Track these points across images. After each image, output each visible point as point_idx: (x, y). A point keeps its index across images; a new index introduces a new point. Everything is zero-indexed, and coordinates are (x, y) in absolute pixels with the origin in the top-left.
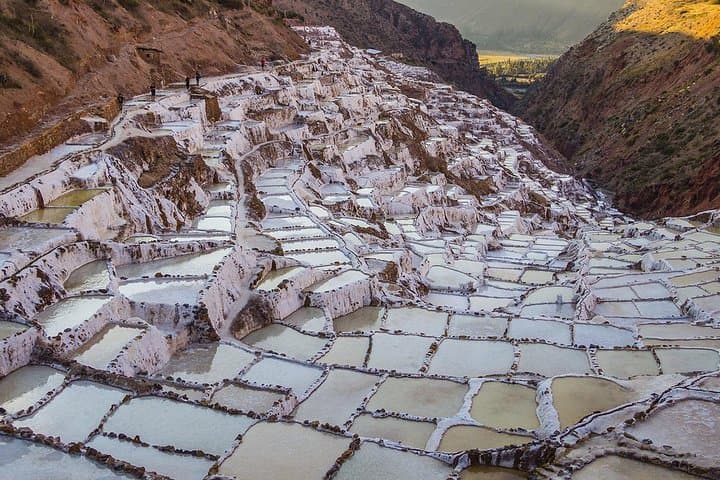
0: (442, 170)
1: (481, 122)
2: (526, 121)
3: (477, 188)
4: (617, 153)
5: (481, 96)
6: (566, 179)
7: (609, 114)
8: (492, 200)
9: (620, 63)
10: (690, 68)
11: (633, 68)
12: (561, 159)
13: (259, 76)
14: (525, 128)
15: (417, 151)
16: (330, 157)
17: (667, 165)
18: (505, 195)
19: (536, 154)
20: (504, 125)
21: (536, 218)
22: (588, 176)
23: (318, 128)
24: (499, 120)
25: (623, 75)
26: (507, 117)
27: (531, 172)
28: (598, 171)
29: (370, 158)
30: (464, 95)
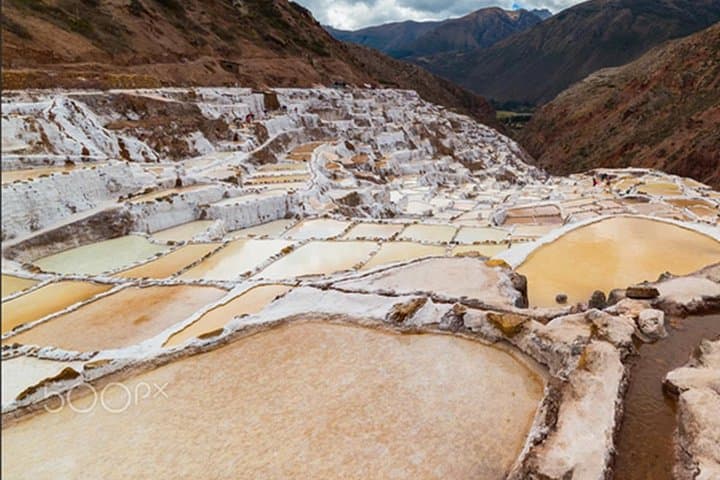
0: (451, 154)
1: (490, 139)
2: (514, 140)
3: (473, 166)
4: (560, 156)
5: (492, 127)
6: (533, 168)
7: (557, 138)
8: (480, 172)
9: (564, 114)
10: (597, 116)
11: (570, 117)
12: (533, 160)
13: (326, 91)
14: (513, 144)
15: (435, 143)
16: (366, 140)
17: (584, 162)
18: (489, 171)
19: (519, 156)
20: (502, 141)
21: (506, 183)
22: (546, 169)
23: (362, 123)
24: (499, 138)
25: (565, 120)
26: (504, 138)
27: (512, 163)
28: (551, 166)
29: (398, 144)
30: (481, 126)
